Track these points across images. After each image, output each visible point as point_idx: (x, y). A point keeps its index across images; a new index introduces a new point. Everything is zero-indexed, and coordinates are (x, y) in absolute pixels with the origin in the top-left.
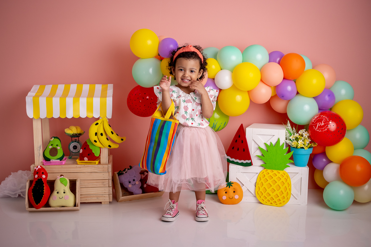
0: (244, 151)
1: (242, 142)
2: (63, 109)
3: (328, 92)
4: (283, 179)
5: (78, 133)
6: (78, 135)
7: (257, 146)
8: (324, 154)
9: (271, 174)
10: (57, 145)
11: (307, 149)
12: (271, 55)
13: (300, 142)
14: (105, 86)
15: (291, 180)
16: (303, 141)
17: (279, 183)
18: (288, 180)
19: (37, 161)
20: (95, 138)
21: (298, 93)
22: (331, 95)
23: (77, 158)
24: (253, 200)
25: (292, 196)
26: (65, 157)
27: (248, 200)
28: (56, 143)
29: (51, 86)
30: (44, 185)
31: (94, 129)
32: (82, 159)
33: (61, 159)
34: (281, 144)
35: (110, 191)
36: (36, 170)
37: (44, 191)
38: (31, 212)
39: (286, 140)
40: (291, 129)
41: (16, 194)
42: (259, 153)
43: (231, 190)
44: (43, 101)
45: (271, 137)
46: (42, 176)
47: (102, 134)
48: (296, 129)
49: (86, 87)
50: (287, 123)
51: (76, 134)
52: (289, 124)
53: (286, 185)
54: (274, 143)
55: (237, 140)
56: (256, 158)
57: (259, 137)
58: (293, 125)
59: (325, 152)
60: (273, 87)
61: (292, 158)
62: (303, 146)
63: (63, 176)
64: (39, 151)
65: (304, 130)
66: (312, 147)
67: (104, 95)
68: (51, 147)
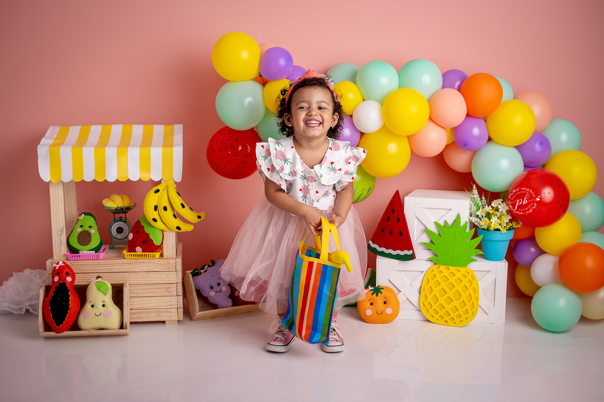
0: (401, 234)
1: (398, 220)
2: (101, 166)
3: (540, 137)
4: (465, 282)
5: (126, 206)
6: (124, 209)
7: (423, 227)
8: (532, 239)
9: (446, 273)
10: (90, 227)
11: (506, 231)
12: (445, 76)
13: (494, 220)
14: (169, 127)
15: (479, 283)
16: (498, 218)
17: (458, 287)
18: (474, 282)
19: (57, 254)
20: (155, 215)
21: (490, 139)
22: (545, 143)
23: (123, 249)
24: (415, 315)
25: (480, 309)
26: (103, 247)
27: (407, 315)
28: (89, 223)
29: (79, 127)
30: (69, 293)
31: (152, 200)
32: (132, 249)
33: (97, 250)
34: (462, 223)
35: (179, 302)
36: (57, 268)
37: (70, 303)
38: (47, 338)
39: (470, 218)
40: (479, 198)
41: (21, 309)
42: (425, 239)
43: (379, 300)
44: (66, 153)
45: (446, 211)
46: (65, 279)
47: (165, 208)
48: (486, 199)
49: (138, 130)
50: (472, 189)
51: (122, 209)
52: (475, 191)
53: (470, 290)
54: (450, 222)
55: (388, 218)
56: (422, 247)
57: (426, 211)
58: (482, 191)
59: (534, 236)
60: (448, 129)
61: (479, 247)
62: (499, 227)
63: (100, 279)
64: (61, 236)
65: (499, 201)
66: (513, 228)
67: (168, 143)
68: (79, 230)
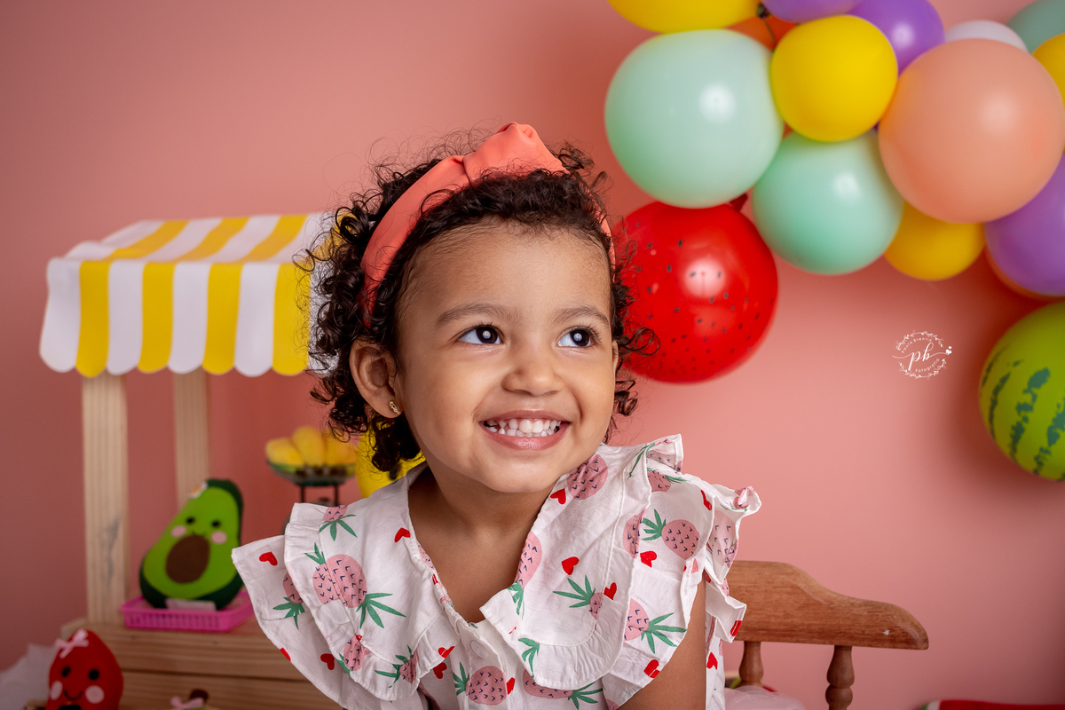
5: (331, 463)
6: (326, 472)
10: (216, 524)
29: (215, 221)
33: (223, 598)
36: (64, 655)
46: (82, 694)
51: (318, 471)
64: (111, 547)
68: (180, 531)
